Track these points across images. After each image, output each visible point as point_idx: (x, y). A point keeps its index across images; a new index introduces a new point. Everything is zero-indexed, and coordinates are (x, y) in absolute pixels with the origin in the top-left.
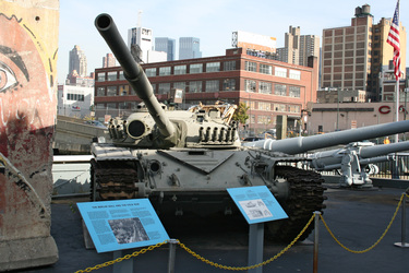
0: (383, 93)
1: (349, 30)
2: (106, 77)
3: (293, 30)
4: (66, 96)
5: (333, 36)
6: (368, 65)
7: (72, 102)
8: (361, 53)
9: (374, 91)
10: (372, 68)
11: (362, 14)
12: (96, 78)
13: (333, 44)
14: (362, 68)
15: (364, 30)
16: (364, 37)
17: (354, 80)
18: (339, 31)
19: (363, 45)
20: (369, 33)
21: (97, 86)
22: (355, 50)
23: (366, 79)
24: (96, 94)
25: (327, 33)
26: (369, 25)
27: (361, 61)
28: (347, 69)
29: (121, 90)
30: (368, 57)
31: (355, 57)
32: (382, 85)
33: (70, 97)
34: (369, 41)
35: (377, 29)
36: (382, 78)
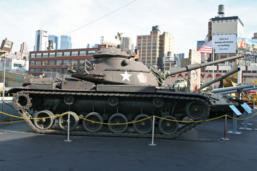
0: (165, 67)
1: (149, 37)
2: (36, 56)
3: (119, 35)
4: (13, 65)
5: (142, 39)
6: (158, 53)
7: (16, 68)
8: (155, 48)
9: (161, 66)
10: (160, 55)
11: (155, 29)
12: (30, 56)
13: (142, 43)
14: (155, 55)
15: (156, 37)
16: (156, 40)
17: (151, 60)
18: (145, 37)
19: (156, 44)
20: (158, 39)
21: (31, 60)
22: (152, 46)
23: (157, 60)
24: (30, 64)
25: (139, 38)
26: (158, 35)
27: (155, 51)
28: (148, 55)
29: (44, 62)
30: (158, 50)
31: (152, 50)
32: (164, 63)
33: (15, 65)
34: (158, 42)
35: (162, 37)
36: (164, 60)
